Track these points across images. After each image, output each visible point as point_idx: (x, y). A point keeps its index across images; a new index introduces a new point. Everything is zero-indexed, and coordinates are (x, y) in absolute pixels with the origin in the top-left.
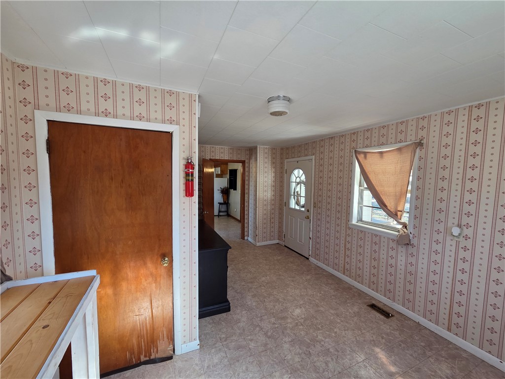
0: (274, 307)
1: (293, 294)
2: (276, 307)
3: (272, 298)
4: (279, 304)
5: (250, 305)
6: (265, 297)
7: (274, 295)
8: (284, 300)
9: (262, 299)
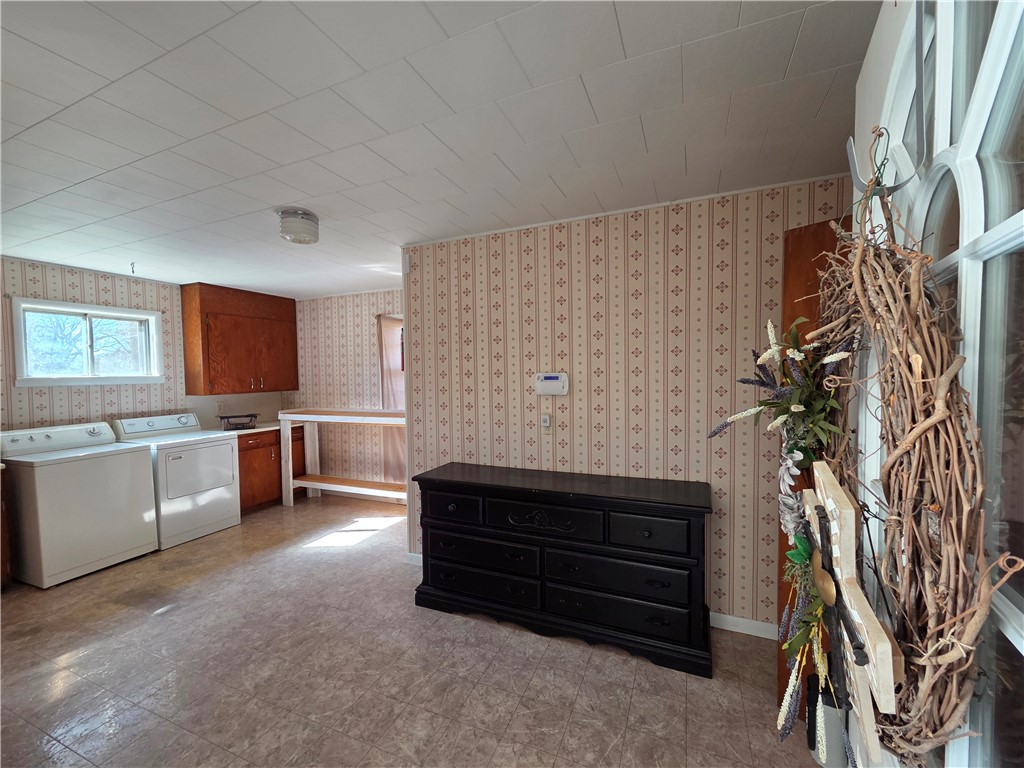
0: (331, 655)
1: (284, 722)
2: (325, 656)
3: (348, 672)
4: (321, 666)
5: (389, 630)
6: (368, 664)
7: (347, 682)
8: (310, 686)
9: (374, 657)
